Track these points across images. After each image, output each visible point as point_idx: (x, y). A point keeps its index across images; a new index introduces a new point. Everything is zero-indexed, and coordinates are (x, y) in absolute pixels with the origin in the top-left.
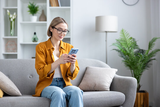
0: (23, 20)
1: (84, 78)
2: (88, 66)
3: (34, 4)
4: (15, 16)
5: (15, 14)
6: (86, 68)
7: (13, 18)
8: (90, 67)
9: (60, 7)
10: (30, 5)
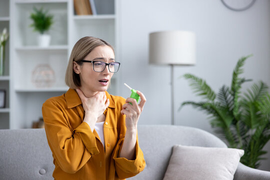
0: (25, 44)
1: (167, 174)
2: (177, 145)
3: (44, 11)
4: (4, 36)
5: (5, 31)
6: (173, 150)
7: (2, 39)
8: (180, 146)
9: (95, 16)
10: (35, 13)
